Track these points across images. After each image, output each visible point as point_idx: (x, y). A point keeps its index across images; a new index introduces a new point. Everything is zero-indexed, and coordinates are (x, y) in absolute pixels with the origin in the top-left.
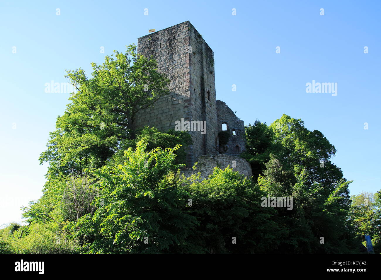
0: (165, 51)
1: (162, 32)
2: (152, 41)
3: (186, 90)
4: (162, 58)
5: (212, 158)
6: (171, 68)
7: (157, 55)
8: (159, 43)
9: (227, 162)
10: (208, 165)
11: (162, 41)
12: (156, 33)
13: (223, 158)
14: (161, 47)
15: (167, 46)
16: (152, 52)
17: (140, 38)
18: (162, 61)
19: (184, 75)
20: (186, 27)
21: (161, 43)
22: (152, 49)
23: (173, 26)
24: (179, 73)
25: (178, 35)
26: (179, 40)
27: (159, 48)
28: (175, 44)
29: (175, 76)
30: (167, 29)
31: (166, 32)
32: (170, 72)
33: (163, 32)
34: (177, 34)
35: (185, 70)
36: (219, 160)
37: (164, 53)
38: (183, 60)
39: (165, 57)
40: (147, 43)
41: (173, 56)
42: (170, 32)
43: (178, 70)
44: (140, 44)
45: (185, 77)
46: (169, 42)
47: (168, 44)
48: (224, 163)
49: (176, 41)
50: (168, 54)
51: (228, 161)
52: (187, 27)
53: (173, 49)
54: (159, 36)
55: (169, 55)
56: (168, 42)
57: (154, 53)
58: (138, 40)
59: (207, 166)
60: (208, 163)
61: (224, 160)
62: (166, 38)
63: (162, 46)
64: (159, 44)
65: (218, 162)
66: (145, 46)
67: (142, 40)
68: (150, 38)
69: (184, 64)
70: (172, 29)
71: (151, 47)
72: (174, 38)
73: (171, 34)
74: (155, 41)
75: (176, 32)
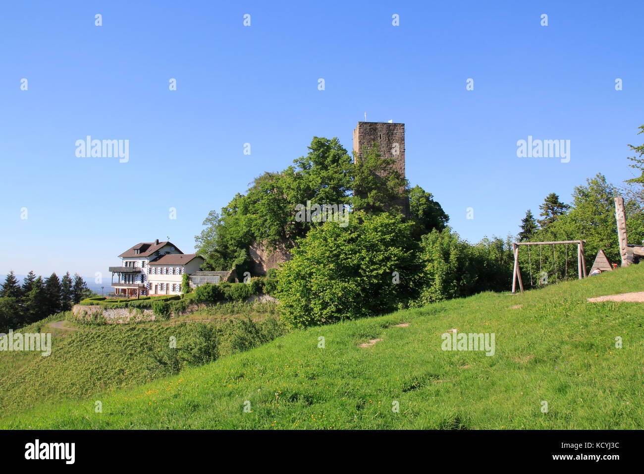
0: (384, 144)
1: (381, 124)
2: (372, 129)
11: (382, 132)
12: (376, 123)
16: (373, 140)
19: (400, 169)
20: (402, 129)
21: (381, 135)
22: (372, 137)
23: (391, 123)
26: (397, 138)
27: (379, 138)
30: (386, 124)
31: (385, 126)
34: (395, 132)
35: (401, 165)
38: (399, 156)
40: (368, 130)
41: (391, 150)
42: (389, 128)
43: (395, 163)
47: (387, 138)
49: (394, 138)
50: (387, 147)
53: (391, 143)
54: (379, 127)
56: (387, 136)
62: (385, 131)
63: (382, 138)
64: (379, 135)
66: (366, 132)
67: (362, 124)
68: (370, 126)
69: (401, 160)
70: (390, 126)
71: (371, 135)
72: (392, 134)
73: (390, 130)
74: (375, 131)
75: (394, 130)
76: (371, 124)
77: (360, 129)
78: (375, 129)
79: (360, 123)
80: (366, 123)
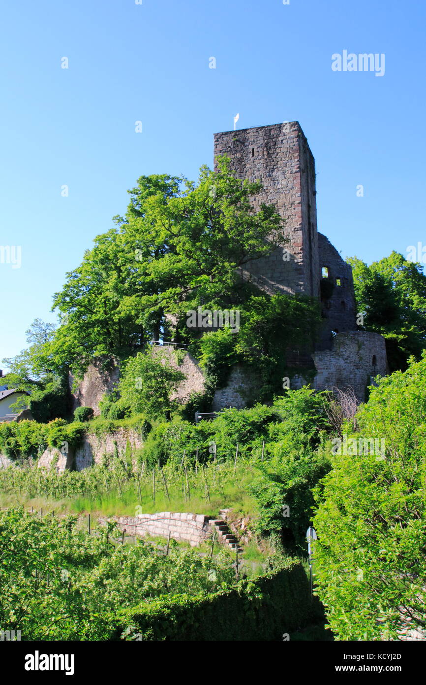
0: (260, 163)
1: (255, 131)
2: (238, 143)
3: (295, 228)
4: (257, 174)
5: (352, 335)
6: (271, 191)
7: (248, 166)
8: (250, 147)
9: (367, 341)
10: (347, 345)
11: (256, 143)
12: (245, 131)
13: (363, 335)
14: (253, 155)
15: (264, 155)
16: (240, 160)
17: (218, 134)
18: (257, 177)
19: (292, 204)
20: (293, 131)
21: (253, 149)
22: (238, 155)
23: (272, 126)
24: (284, 201)
25: (282, 141)
26: (283, 150)
27: (251, 155)
28: (277, 155)
29: (279, 204)
30: (263, 127)
31: (261, 133)
32: (269, 198)
33: (257, 132)
34: (280, 139)
35: (294, 197)
36: (359, 338)
37: (259, 166)
38: (289, 182)
39: (261, 172)
40: (230, 145)
41: (274, 174)
42: (268, 134)
43: (282, 196)
44: (218, 144)
45: (295, 209)
46: (267, 149)
47: (265, 153)
48: (365, 342)
49: (278, 151)
50: (266, 168)
51: (368, 339)
52: (295, 130)
53: (273, 161)
54: (250, 136)
55: (267, 171)
56: (265, 149)
57: (243, 163)
58: (214, 136)
59: (346, 347)
60: (348, 342)
61: (365, 338)
62: (261, 142)
63: (256, 154)
64: (251, 150)
65: (358, 341)
66: (227, 149)
67: (219, 137)
68: (234, 137)
69: (292, 188)
70: (270, 130)
71: (236, 152)
72: (275, 145)
73: (270, 138)
74: (244, 143)
75: (278, 136)
76: (236, 133)
77: (216, 145)
78: (243, 142)
79: (216, 135)
80: (226, 133)
